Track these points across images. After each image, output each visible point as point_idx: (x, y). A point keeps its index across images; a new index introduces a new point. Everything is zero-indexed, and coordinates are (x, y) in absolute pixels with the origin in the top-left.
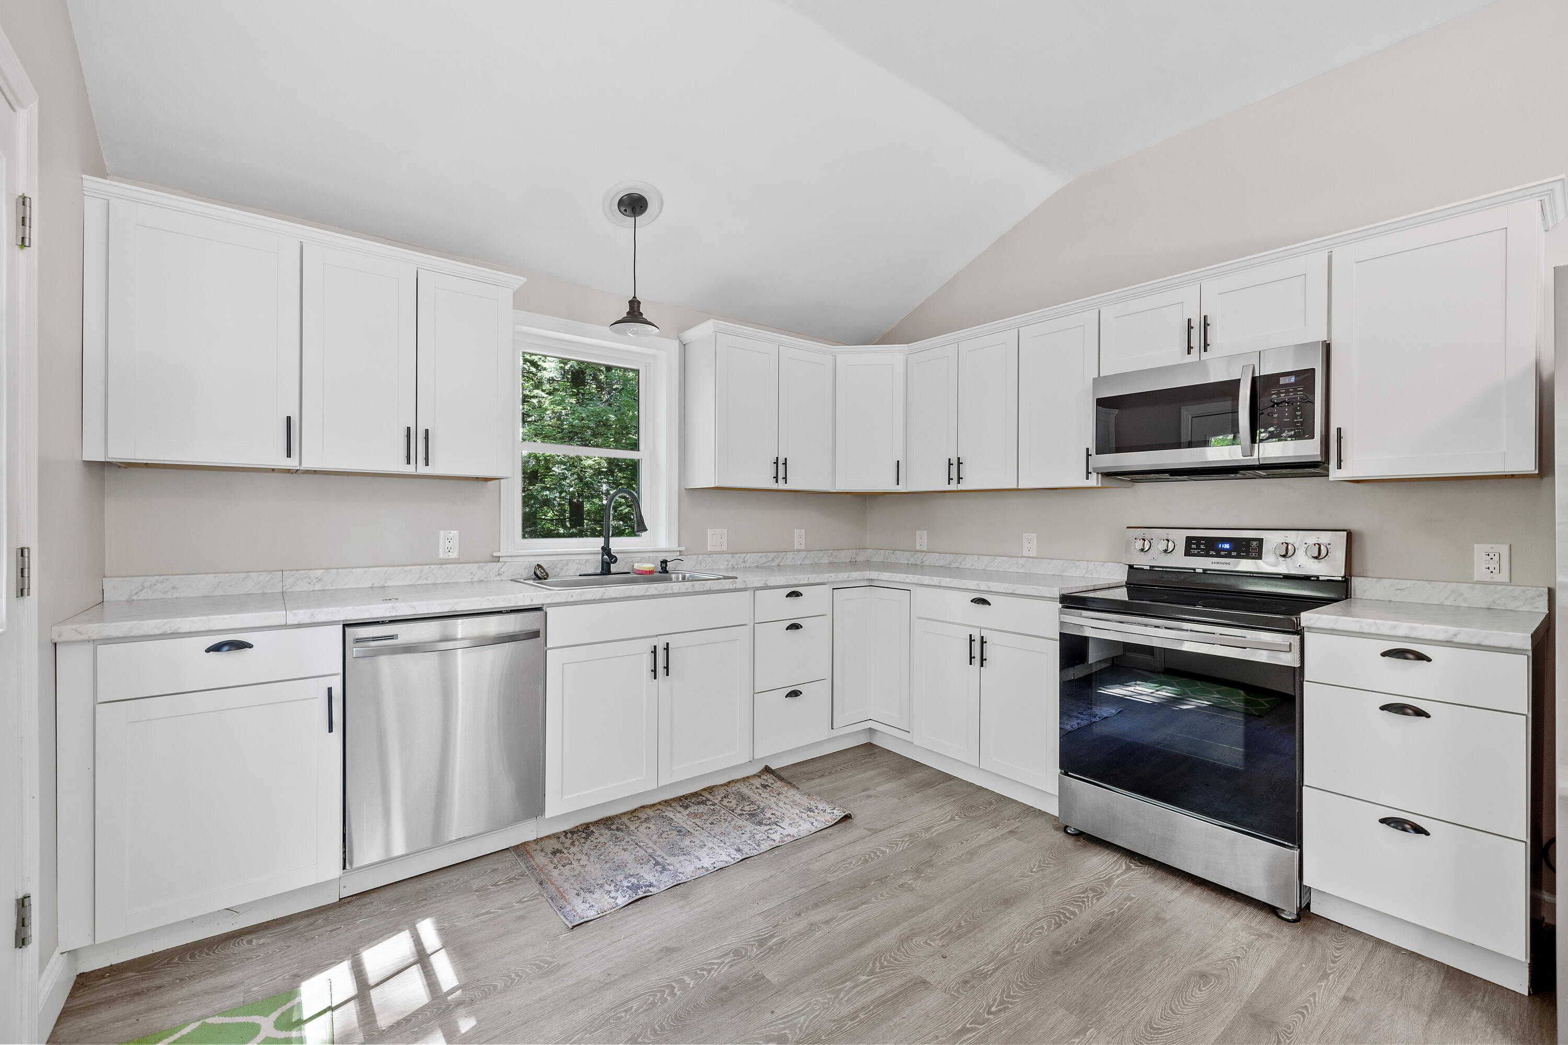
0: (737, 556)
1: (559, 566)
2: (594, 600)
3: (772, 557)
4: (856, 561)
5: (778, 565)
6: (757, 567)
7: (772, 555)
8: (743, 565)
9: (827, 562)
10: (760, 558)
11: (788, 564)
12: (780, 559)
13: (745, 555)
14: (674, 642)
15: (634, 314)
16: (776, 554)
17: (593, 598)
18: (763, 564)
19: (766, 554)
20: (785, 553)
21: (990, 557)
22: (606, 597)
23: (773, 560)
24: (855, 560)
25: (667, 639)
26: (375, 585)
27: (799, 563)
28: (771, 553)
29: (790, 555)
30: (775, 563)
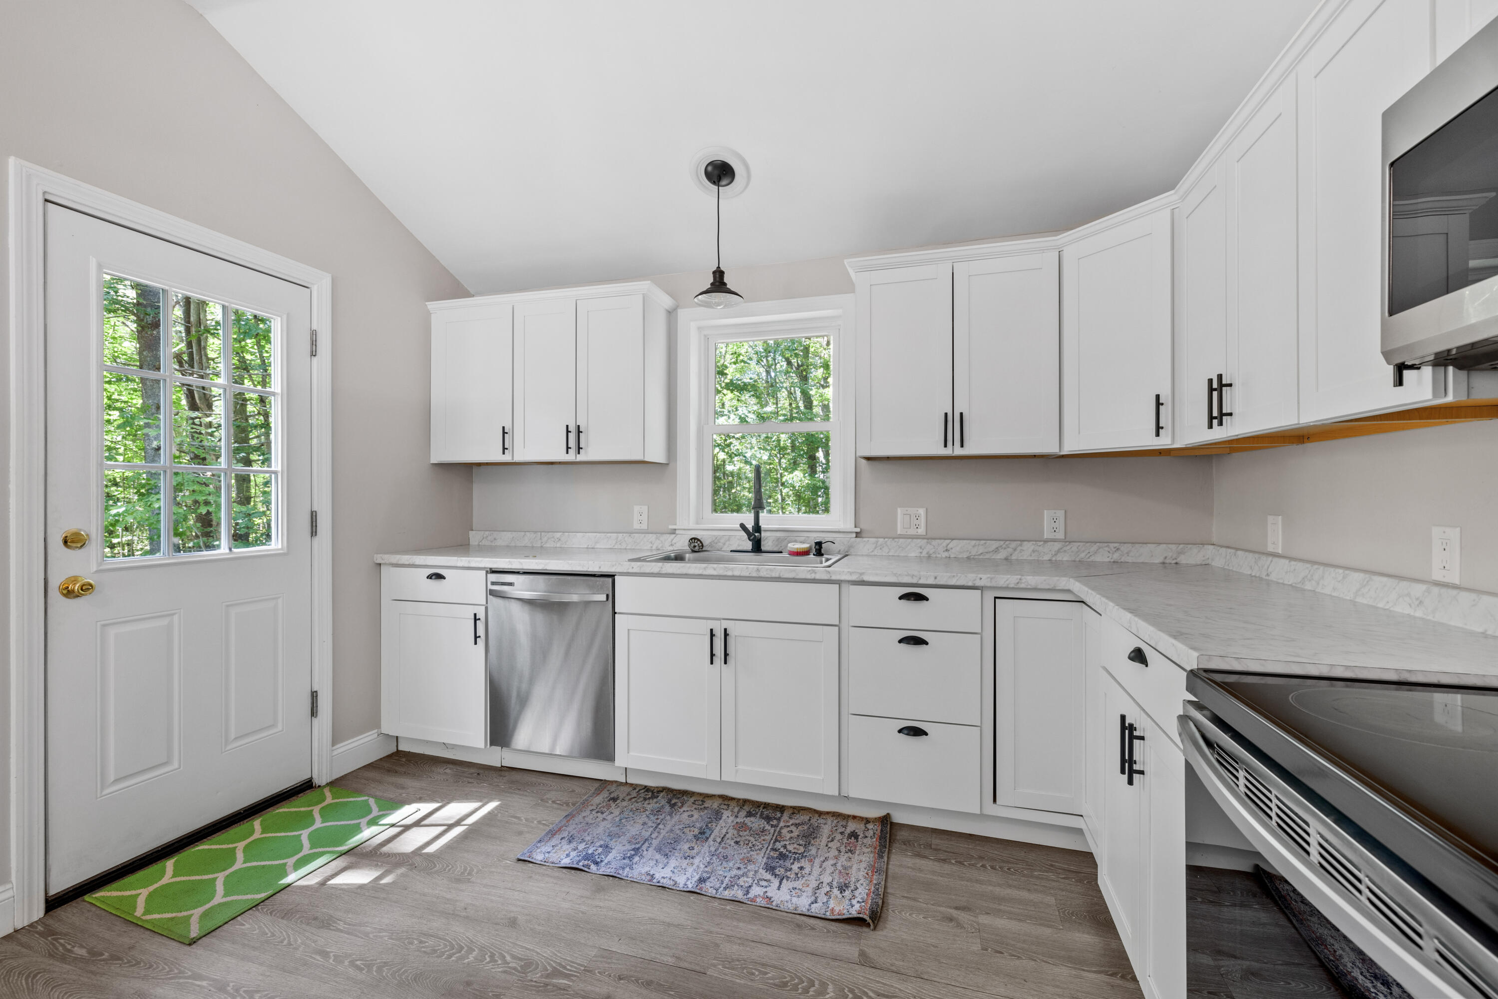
0: (935, 542)
1: (722, 541)
2: (652, 573)
3: (994, 547)
4: (1176, 563)
5: (1006, 559)
6: (968, 558)
7: (994, 545)
8: (946, 554)
9: (1108, 560)
10: (974, 546)
11: (1025, 558)
12: (1010, 550)
13: (948, 541)
14: (735, 629)
15: (719, 284)
16: (1002, 543)
17: (651, 571)
18: (979, 555)
19: (984, 542)
20: (1020, 542)
21: (1362, 575)
22: (663, 572)
23: (997, 550)
24: (1174, 561)
25: (726, 624)
26: (589, 547)
27: (1046, 558)
28: (993, 542)
29: (1028, 547)
30: (1002, 555)
